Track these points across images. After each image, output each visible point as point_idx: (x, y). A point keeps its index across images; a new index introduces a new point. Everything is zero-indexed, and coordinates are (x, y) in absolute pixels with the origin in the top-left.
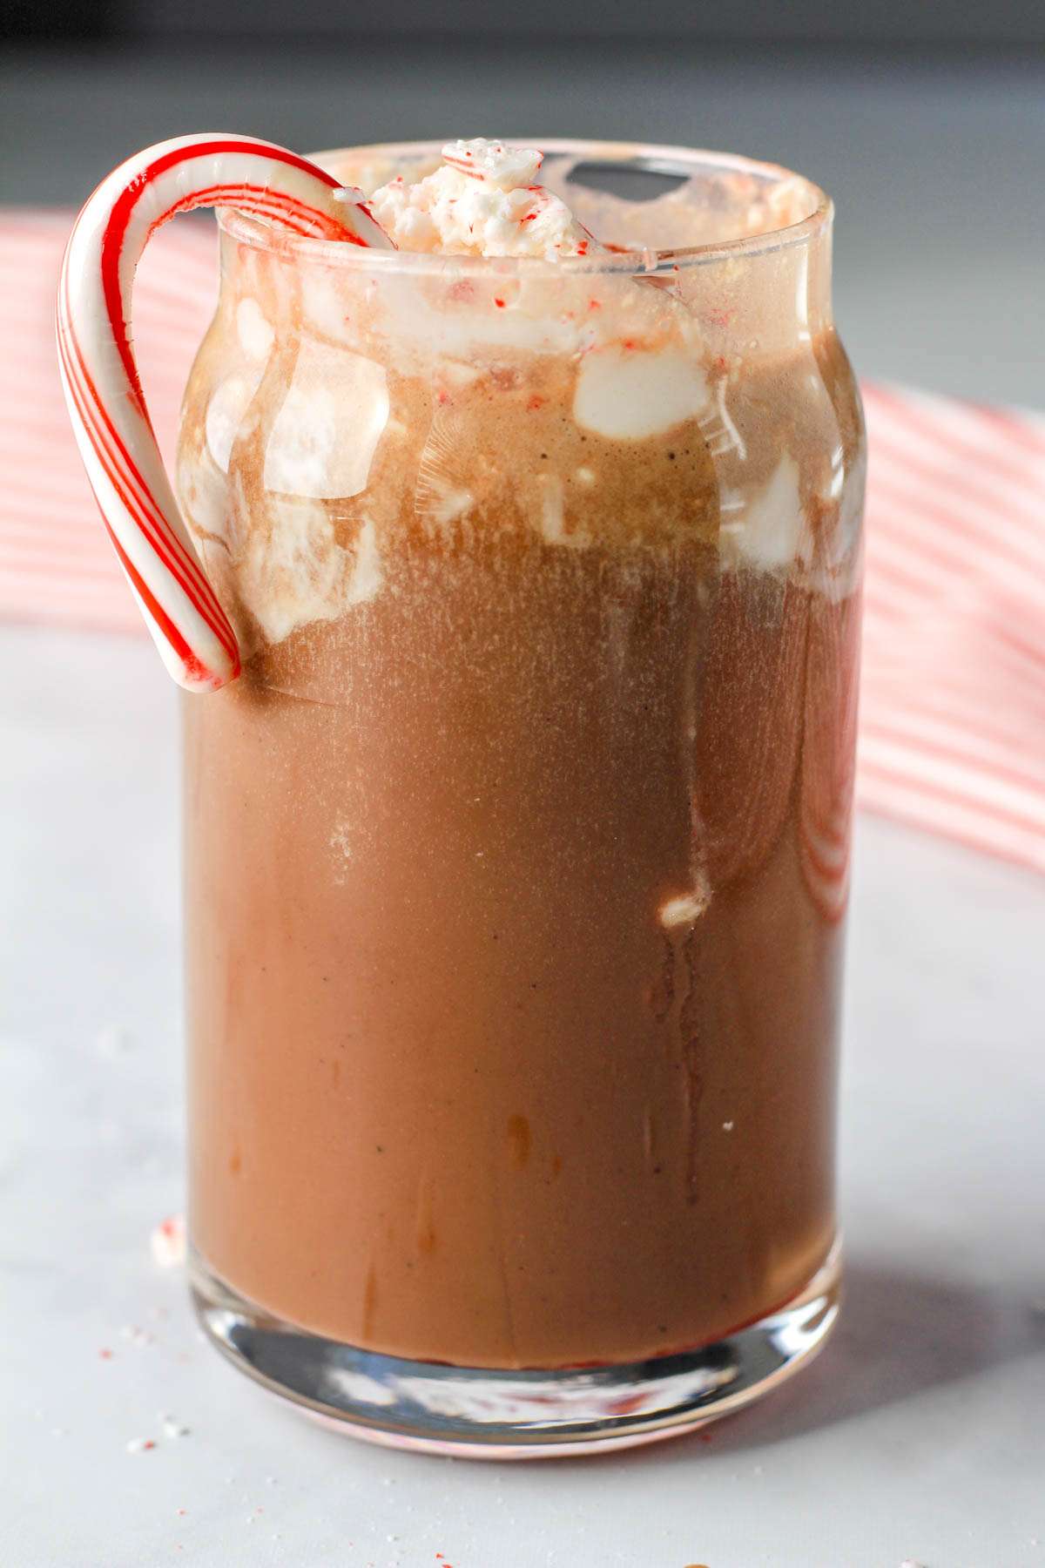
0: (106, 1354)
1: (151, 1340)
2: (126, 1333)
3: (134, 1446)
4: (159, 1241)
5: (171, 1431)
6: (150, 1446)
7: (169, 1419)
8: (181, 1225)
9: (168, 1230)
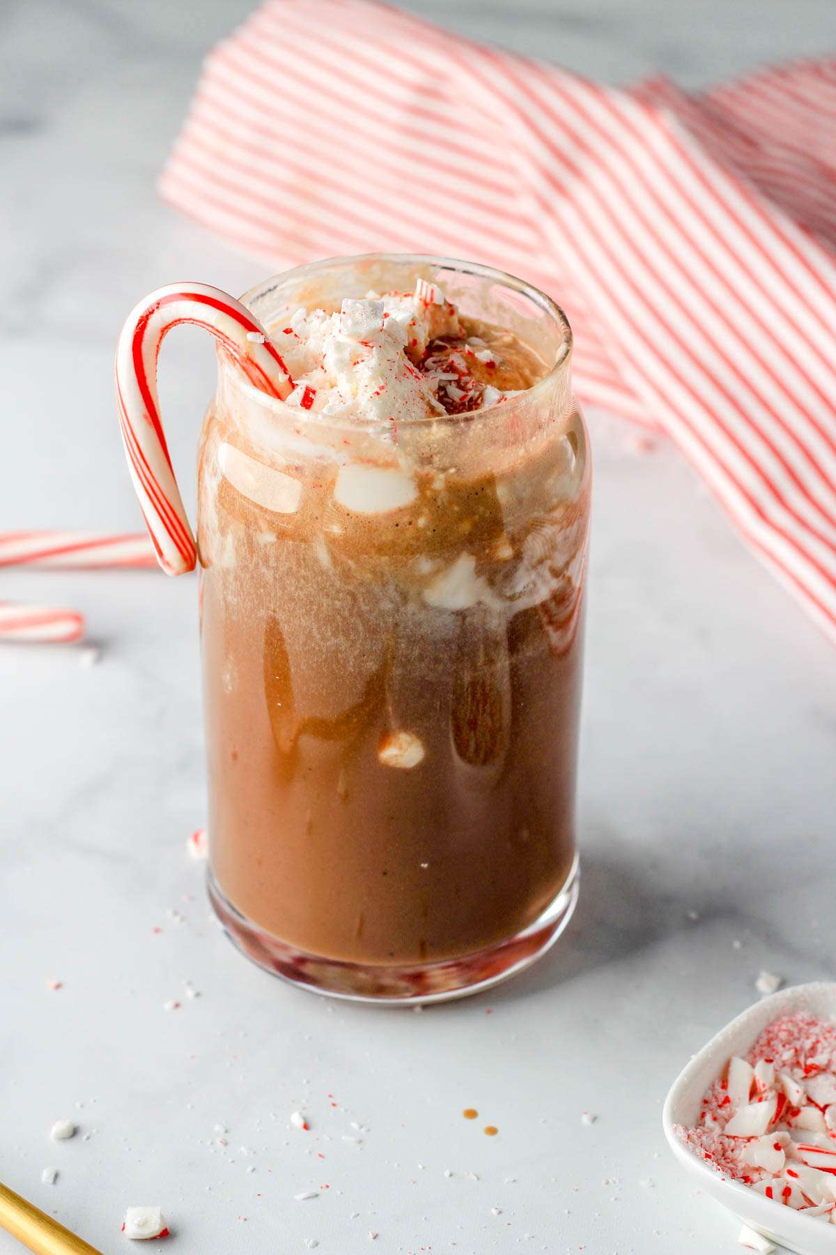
0: (157, 931)
1: (183, 919)
2: (169, 913)
3: (168, 1006)
4: (191, 845)
5: (190, 993)
6: (177, 1005)
7: (190, 983)
8: (204, 837)
9: (196, 838)
